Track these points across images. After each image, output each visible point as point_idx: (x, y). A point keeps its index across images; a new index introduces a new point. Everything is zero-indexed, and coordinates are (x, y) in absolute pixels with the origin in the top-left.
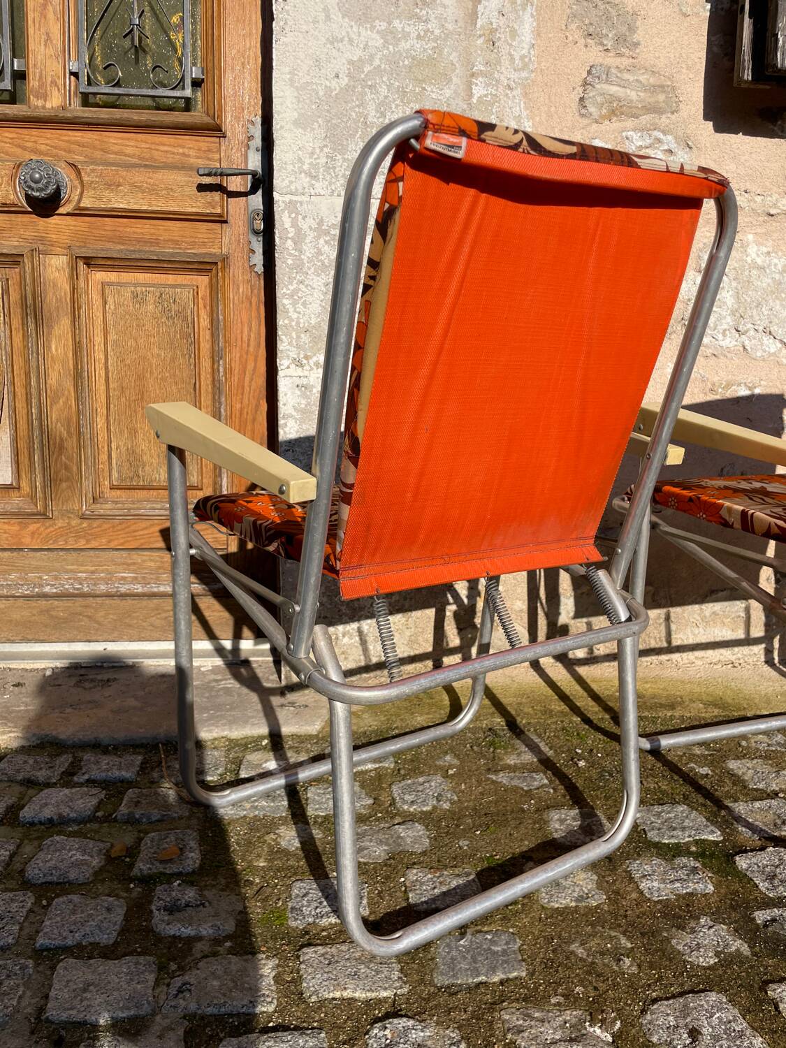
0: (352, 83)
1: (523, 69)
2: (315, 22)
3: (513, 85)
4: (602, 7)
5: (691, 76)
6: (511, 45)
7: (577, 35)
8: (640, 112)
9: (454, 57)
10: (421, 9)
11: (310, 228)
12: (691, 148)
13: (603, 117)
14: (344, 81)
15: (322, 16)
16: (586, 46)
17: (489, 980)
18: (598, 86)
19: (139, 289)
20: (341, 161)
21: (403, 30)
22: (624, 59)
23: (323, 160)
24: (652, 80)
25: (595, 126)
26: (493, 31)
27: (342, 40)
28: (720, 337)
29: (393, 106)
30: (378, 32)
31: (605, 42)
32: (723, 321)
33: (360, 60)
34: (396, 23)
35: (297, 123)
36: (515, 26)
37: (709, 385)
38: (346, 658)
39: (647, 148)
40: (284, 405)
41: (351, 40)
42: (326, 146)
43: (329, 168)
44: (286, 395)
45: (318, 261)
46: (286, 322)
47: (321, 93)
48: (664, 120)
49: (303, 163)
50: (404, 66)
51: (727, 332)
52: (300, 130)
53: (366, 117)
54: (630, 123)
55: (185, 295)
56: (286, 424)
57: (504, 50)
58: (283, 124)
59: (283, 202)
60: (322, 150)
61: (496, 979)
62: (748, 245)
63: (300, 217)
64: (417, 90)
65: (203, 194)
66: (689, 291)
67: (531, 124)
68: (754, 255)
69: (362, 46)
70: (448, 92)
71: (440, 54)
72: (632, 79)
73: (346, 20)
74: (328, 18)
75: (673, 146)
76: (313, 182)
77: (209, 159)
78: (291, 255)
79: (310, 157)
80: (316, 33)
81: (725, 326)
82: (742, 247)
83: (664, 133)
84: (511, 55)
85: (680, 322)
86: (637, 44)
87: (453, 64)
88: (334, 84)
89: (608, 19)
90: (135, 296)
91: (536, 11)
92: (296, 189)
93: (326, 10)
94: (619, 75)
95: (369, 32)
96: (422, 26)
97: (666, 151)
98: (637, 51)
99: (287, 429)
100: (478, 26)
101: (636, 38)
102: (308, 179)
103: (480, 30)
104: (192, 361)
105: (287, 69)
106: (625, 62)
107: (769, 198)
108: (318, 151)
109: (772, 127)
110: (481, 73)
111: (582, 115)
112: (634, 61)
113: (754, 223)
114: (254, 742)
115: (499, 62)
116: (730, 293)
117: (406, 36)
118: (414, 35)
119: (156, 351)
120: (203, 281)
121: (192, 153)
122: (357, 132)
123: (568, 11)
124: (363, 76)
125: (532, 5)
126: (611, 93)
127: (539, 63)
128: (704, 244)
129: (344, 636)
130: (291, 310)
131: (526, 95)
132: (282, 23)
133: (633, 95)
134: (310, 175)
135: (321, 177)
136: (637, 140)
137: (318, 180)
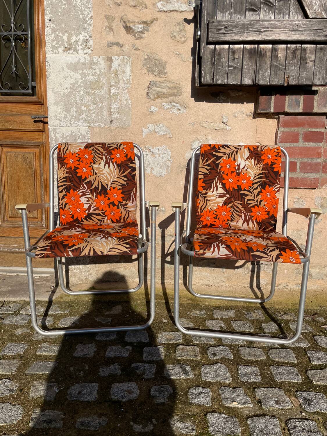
0: (72, 91)
1: (127, 84)
2: (59, 71)
3: (124, 89)
4: (154, 61)
5: (186, 82)
6: (123, 76)
7: (146, 71)
8: (167, 96)
9: (104, 81)
10: (93, 66)
11: (60, 137)
12: (186, 108)
13: (155, 98)
14: (69, 90)
15: (61, 70)
16: (149, 75)
17: (39, 374)
18: (153, 88)
19: (16, 154)
20: (69, 115)
21: (87, 73)
22: (162, 78)
23: (63, 115)
24: (172, 85)
25: (153, 101)
26: (117, 72)
27: (68, 77)
29: (85, 97)
30: (79, 74)
31: (155, 73)
33: (74, 83)
34: (85, 71)
35: (55, 104)
36: (125, 70)
38: (75, 277)
39: (170, 108)
41: (71, 77)
42: (64, 111)
43: (65, 118)
47: (62, 94)
48: (177, 99)
49: (57, 116)
50: (88, 84)
52: (56, 106)
53: (76, 101)
54: (165, 100)
55: (31, 156)
57: (121, 77)
58: (50, 104)
59: (51, 129)
60: (63, 112)
61: (41, 373)
62: (209, 140)
63: (57, 133)
64: (93, 92)
65: (35, 123)
67: (131, 101)
69: (74, 79)
70: (103, 92)
71: (100, 80)
72: (164, 85)
73: (69, 70)
74: (63, 70)
75: (179, 108)
76: (61, 122)
77: (38, 112)
79: (59, 115)
80: (60, 75)
82: (207, 141)
83: (176, 103)
84: (123, 79)
86: (167, 73)
87: (104, 83)
88: (66, 91)
89: (156, 65)
90: (15, 156)
91: (131, 64)
92: (55, 125)
93: (63, 68)
94: (160, 84)
95: (76, 74)
96: (93, 71)
97: (177, 109)
98: (167, 75)
100: (112, 70)
101: (166, 71)
102: (59, 121)
103: (113, 71)
104: (33, 177)
105: (51, 87)
106: (162, 80)
107: (216, 124)
108: (61, 112)
109: (215, 99)
110: (114, 86)
111: (148, 98)
112: (166, 79)
113: (211, 132)
115: (119, 82)
117: (88, 74)
118: (91, 74)
119: (22, 173)
120: (37, 151)
121: (33, 110)
122: (74, 106)
123: (142, 63)
124: (75, 88)
125: (130, 62)
126: (157, 90)
127: (133, 81)
128: (193, 140)
129: (74, 270)
131: (129, 92)
132: (49, 73)
133: (165, 91)
134: (59, 120)
135: (63, 121)
136: (167, 106)
137: (62, 122)
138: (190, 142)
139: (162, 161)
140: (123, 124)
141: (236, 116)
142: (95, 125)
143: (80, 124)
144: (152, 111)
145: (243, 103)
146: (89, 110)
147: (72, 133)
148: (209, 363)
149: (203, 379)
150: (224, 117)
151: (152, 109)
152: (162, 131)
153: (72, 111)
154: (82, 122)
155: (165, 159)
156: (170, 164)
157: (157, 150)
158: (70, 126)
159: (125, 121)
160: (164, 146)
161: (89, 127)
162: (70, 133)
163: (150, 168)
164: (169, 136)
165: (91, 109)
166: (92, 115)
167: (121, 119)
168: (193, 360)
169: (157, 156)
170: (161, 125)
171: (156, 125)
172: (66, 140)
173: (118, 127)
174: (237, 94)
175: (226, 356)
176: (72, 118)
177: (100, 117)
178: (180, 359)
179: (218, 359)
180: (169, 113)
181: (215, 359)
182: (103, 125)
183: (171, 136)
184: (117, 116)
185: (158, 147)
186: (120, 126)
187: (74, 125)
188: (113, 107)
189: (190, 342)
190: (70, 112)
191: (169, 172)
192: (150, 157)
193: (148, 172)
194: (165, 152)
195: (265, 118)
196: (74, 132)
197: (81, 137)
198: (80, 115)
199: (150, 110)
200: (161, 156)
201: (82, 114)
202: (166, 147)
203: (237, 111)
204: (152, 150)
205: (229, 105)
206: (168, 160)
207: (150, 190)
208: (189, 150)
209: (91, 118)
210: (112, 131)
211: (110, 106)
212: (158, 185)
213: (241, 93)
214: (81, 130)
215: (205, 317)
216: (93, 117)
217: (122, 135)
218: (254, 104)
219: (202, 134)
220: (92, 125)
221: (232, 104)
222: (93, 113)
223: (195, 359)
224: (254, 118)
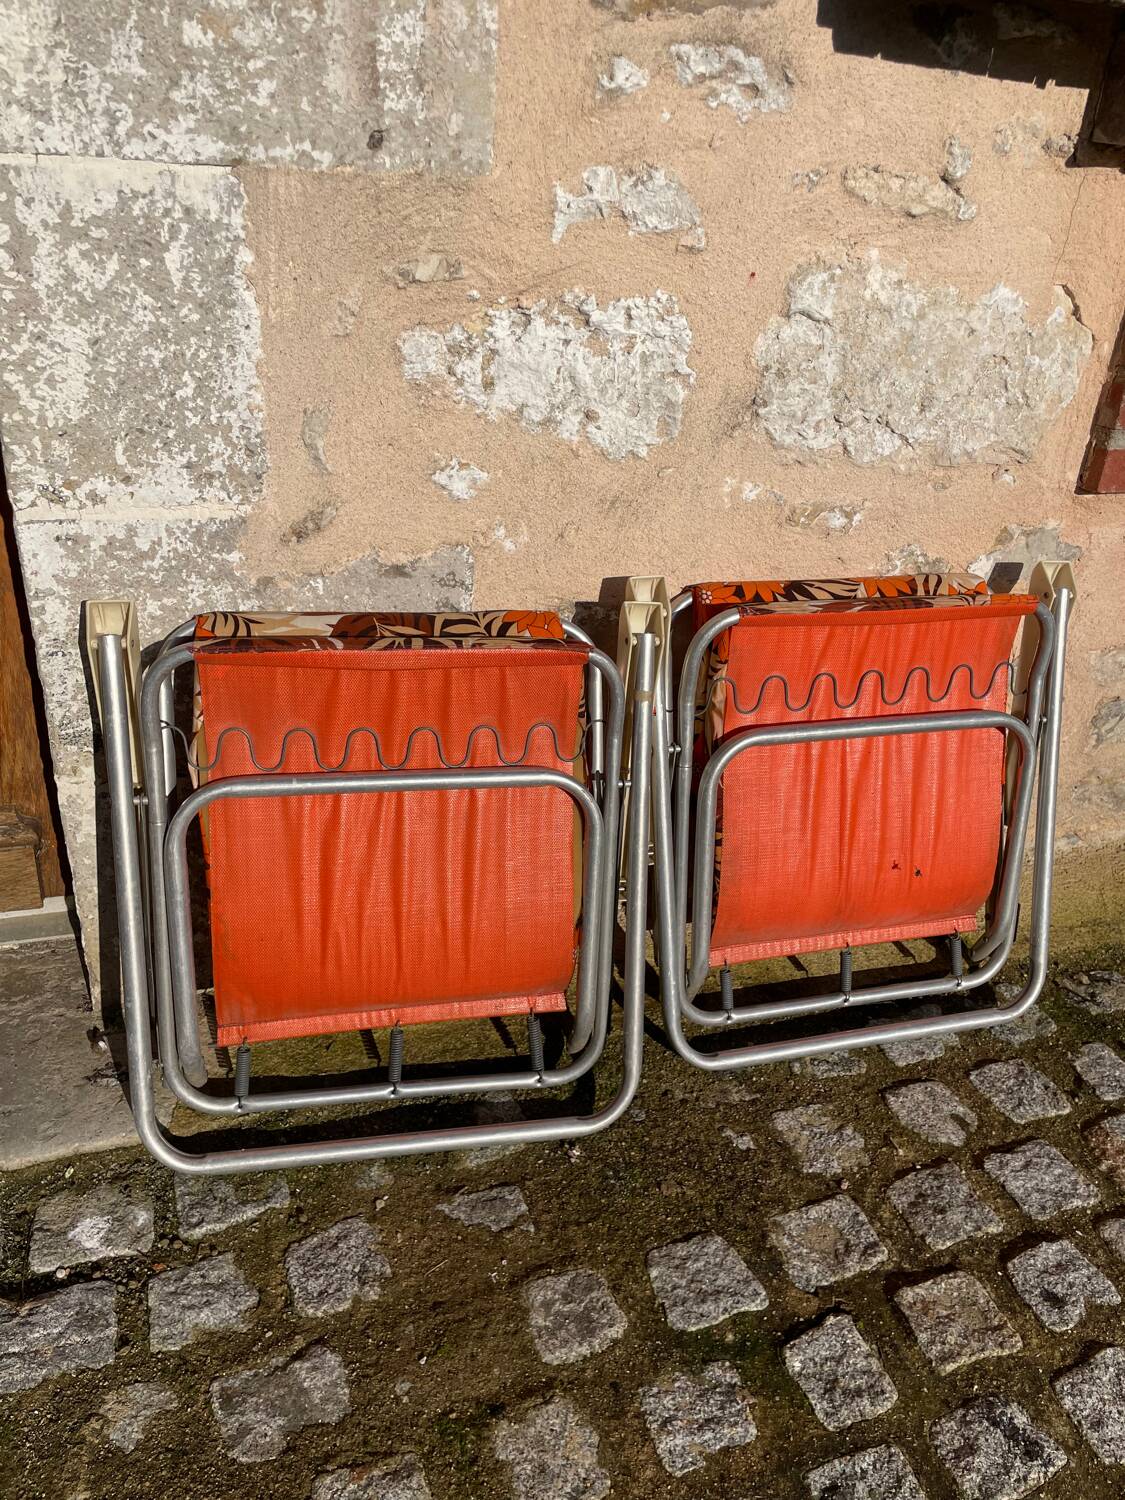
11: (45, 224)
12: (791, 83)
13: (637, 8)
20: (97, 78)
23: (57, 77)
25: (620, 25)
28: (811, 433)
32: (818, 408)
37: (787, 512)
39: (712, 77)
40: (36, 573)
42: (59, 45)
43: (72, 94)
44: (35, 556)
45: (70, 294)
46: (17, 417)
48: (747, 21)
49: (11, 81)
51: (822, 424)
54: (685, 24)
56: (43, 608)
60: (51, 54)
62: (869, 268)
63: (19, 201)
66: (767, 351)
67: (495, 14)
68: (876, 286)
75: (761, 79)
76: (40, 124)
78: (9, 281)
79: (28, 70)
81: (821, 417)
82: (859, 271)
83: (748, 53)
85: (749, 407)
97: (747, 86)
99: (47, 618)
102: (27, 117)
107: (912, 184)
108: (42, 55)
109: (932, 45)
113: (885, 227)
114: (50, 1171)
116: (833, 357)
122: (128, 15)
128: (799, 266)
130: (24, 393)
134: (30, 108)
135: (56, 113)
136: (699, 63)
137: (49, 120)
138: (782, 278)
139: (644, 375)
140: (445, 155)
141: (1007, 148)
142: (276, 152)
143: (177, 137)
144: (620, 89)
145: (1041, 85)
146: (236, 47)
147: (125, 200)
148: (1063, 1357)
149: (1107, 1461)
150: (956, 150)
151: (620, 78)
152: (656, 210)
153: (118, 48)
154: (189, 131)
155: (658, 365)
156: (681, 394)
157: (622, 318)
158: (107, 150)
159: (458, 137)
160: (659, 293)
161: (236, 163)
162: (110, 201)
163: (576, 412)
164: (688, 241)
165: (246, 42)
166: (254, 89)
167: (435, 126)
168: (999, 1358)
169: (616, 347)
170: (660, 177)
171: (631, 173)
172: (85, 246)
173: (420, 175)
174: (1028, 32)
175: (1093, 1293)
176: (117, 95)
177: (305, 106)
178: (954, 1373)
179: (1082, 1324)
180: (698, 104)
181: (1071, 1326)
182: (325, 158)
183: (704, 241)
184: (412, 105)
185: (630, 302)
186: (429, 169)
187: (135, 147)
188: (385, 45)
189: (919, 1250)
190: (101, 56)
191: (676, 433)
192: (579, 356)
193: (566, 435)
194: (663, 329)
195: (1116, 171)
196: (136, 195)
197: (185, 227)
198: (175, 83)
199: (605, 81)
200: (639, 348)
201: (185, 74)
202: (670, 299)
203: (1013, 119)
204: (596, 316)
205: (986, 83)
206: (676, 373)
207: (577, 530)
208: (774, 320)
209: (250, 105)
210: (378, 199)
211: (371, 36)
212: (613, 503)
213: (1044, 29)
214: (187, 187)
215: (864, 1071)
216: (262, 101)
217: (437, 223)
218: (1086, 92)
219: (843, 235)
220: (258, 152)
221: (995, 81)
222: (259, 74)
223: (1006, 1352)
224: (1073, 162)
